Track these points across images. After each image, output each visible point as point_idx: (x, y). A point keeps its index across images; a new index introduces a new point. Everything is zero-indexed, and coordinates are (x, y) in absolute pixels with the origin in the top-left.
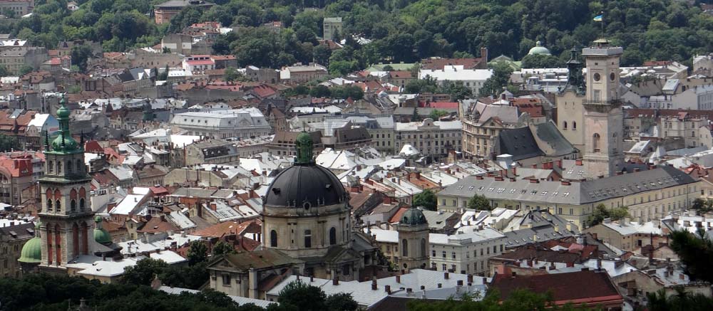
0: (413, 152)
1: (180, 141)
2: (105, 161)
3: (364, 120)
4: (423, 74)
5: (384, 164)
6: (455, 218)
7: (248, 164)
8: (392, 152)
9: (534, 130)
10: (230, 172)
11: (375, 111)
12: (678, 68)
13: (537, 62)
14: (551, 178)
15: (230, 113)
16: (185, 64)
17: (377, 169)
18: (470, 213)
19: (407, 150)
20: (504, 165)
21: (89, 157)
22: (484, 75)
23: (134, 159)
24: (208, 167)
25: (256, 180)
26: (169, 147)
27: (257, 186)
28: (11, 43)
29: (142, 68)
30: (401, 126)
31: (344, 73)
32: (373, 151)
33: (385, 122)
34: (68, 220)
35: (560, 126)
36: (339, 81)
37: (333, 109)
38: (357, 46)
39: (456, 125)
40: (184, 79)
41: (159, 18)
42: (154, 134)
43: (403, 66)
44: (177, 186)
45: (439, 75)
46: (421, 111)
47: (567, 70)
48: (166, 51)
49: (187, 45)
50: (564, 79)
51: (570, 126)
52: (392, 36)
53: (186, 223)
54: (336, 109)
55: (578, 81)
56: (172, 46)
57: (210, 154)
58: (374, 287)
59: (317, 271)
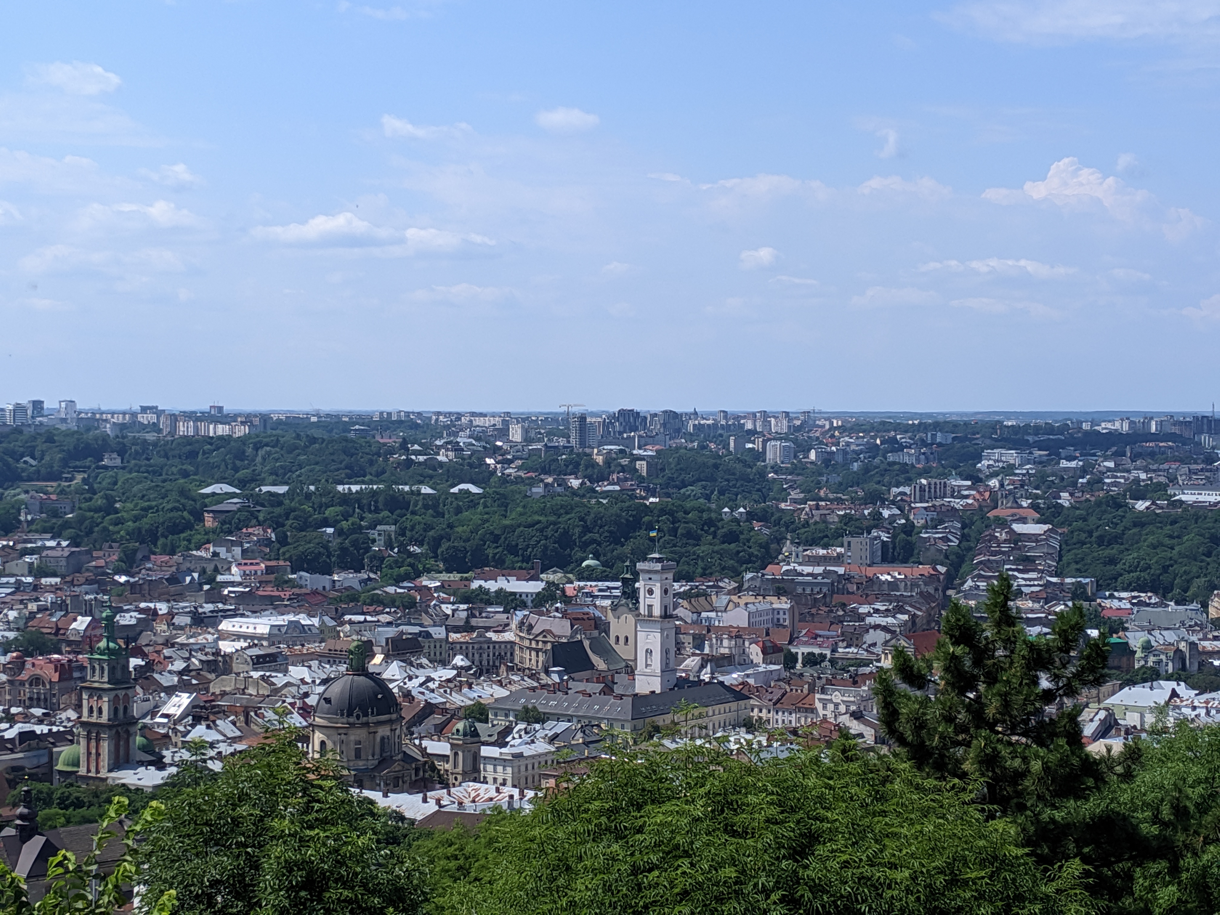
0: (466, 663)
1: (227, 647)
2: (149, 666)
3: (416, 629)
4: (475, 585)
5: (434, 675)
6: (508, 731)
7: (297, 672)
8: (444, 663)
9: (586, 643)
10: (279, 679)
11: (427, 620)
12: (728, 584)
13: (588, 575)
14: (603, 692)
15: (282, 620)
16: (234, 569)
17: (429, 679)
18: (522, 726)
19: (459, 660)
20: (556, 678)
21: (134, 662)
22: (534, 587)
23: (179, 665)
24: (256, 675)
25: (304, 689)
26: (217, 653)
27: (306, 695)
28: (52, 543)
29: (190, 571)
30: (453, 636)
31: (397, 582)
32: (425, 661)
33: (439, 632)
34: (109, 727)
35: (612, 641)
36: (391, 590)
37: (384, 618)
38: (411, 555)
39: (509, 636)
40: (232, 584)
41: (209, 521)
42: (201, 639)
43: (455, 576)
44: (224, 694)
45: (492, 586)
46: (474, 622)
47: (619, 584)
48: (215, 554)
49: (237, 550)
50: (617, 593)
51: (622, 640)
52: (445, 545)
53: (232, 732)
54: (388, 618)
55: (631, 595)
56: (222, 551)
57: (259, 662)
58: (425, 800)
59: (366, 783)
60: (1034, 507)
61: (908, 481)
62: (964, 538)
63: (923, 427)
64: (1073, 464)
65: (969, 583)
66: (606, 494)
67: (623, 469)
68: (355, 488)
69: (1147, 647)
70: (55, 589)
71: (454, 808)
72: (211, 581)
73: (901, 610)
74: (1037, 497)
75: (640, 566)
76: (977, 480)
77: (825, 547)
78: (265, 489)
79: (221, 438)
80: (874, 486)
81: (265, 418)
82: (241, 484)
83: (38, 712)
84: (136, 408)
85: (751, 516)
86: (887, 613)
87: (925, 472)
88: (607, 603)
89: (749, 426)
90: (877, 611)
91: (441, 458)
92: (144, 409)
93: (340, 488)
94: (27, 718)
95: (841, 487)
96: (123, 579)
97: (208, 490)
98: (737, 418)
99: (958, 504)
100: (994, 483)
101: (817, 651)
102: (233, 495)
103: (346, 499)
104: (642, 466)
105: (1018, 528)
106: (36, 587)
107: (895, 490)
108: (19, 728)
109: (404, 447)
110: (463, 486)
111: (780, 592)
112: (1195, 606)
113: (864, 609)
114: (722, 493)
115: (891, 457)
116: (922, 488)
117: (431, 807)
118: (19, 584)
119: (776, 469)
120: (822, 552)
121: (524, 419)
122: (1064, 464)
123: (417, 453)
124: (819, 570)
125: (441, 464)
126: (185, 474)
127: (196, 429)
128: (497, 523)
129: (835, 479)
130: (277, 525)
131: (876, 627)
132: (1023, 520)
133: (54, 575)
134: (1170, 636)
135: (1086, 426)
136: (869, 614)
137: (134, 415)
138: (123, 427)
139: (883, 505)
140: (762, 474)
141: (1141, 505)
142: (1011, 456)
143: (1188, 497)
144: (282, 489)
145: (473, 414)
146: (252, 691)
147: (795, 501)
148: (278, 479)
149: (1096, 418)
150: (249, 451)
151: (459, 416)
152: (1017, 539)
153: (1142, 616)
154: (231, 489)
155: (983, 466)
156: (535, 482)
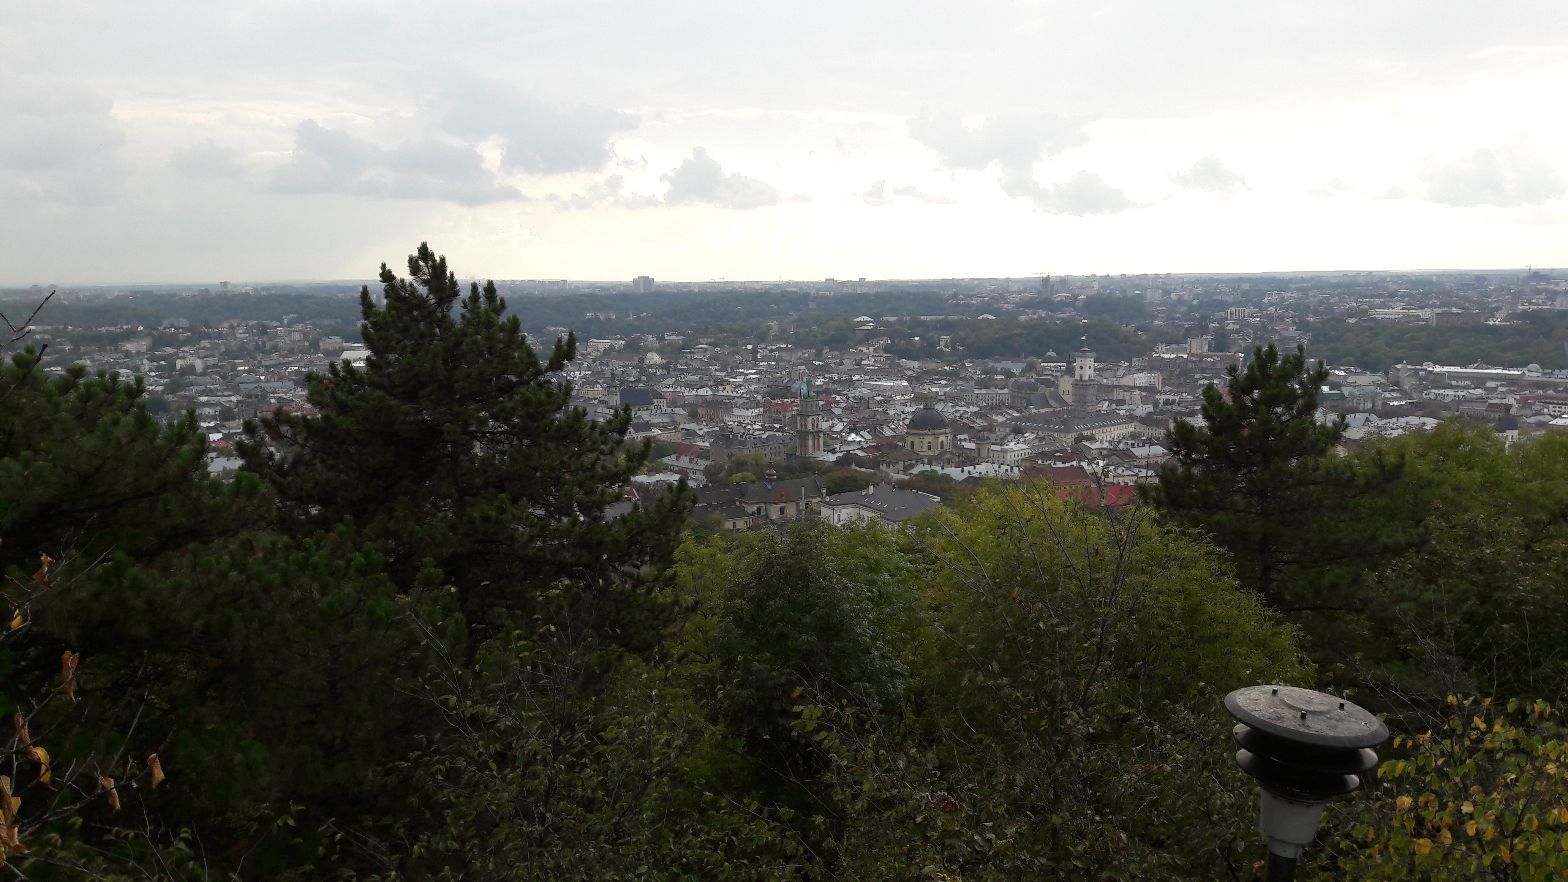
0: (984, 404)
2: (829, 405)
3: (960, 388)
4: (991, 365)
5: (968, 410)
6: (1005, 438)
8: (973, 404)
9: (1047, 395)
11: (965, 383)
12: (1124, 364)
13: (1050, 360)
14: (1055, 419)
15: (892, 383)
16: (870, 358)
17: (965, 412)
18: (1012, 435)
19: (981, 403)
20: (1030, 412)
22: (1021, 366)
27: (904, 419)
28: (784, 346)
29: (849, 359)
30: (978, 391)
31: (950, 364)
32: (963, 403)
34: (810, 433)
35: (1061, 393)
36: (947, 368)
37: (944, 382)
38: (958, 350)
39: (1007, 391)
40: (869, 365)
41: (858, 335)
42: (853, 392)
43: (980, 361)
44: (864, 419)
45: (999, 366)
46: (989, 384)
47: (1064, 364)
48: (861, 351)
49: (872, 349)
50: (1064, 368)
51: (1066, 392)
52: (975, 346)
53: (868, 437)
55: (1072, 369)
56: (864, 349)
57: (881, 403)
58: (962, 471)
59: (934, 463)
60: (1294, 323)
61: (1224, 310)
62: (1253, 339)
63: (1233, 281)
66: (1059, 319)
67: (1069, 305)
68: (929, 318)
69: (1353, 396)
71: (977, 475)
72: (859, 364)
75: (1076, 354)
77: (1178, 344)
78: (885, 318)
79: (864, 294)
80: (1204, 312)
82: (874, 316)
83: (777, 426)
84: (824, 280)
85: (1138, 329)
87: (1233, 305)
88: (1059, 374)
91: (974, 302)
92: (827, 280)
93: (922, 318)
94: (772, 429)
95: (1186, 313)
96: (817, 363)
97: (858, 320)
98: (1131, 278)
99: (1251, 321)
100: (1271, 310)
101: (1171, 397)
102: (870, 322)
103: (926, 323)
105: (1284, 333)
107: (1216, 314)
108: (768, 433)
109: (956, 296)
110: (985, 316)
111: (1153, 368)
112: (1382, 373)
114: (1122, 317)
116: (1231, 313)
117: (966, 475)
119: (1152, 304)
120: (1176, 347)
121: (1018, 281)
124: (1173, 356)
125: (974, 305)
126: (848, 312)
127: (852, 289)
128: (1002, 334)
130: (891, 336)
132: (1287, 329)
133: (784, 361)
136: (1200, 379)
137: (822, 283)
138: (818, 290)
139: (1209, 323)
140: (1144, 307)
141: (1352, 321)
142: (1282, 296)
143: (1380, 316)
144: (893, 319)
145: (991, 279)
146: (878, 417)
148: (892, 314)
150: (878, 300)
151: (983, 280)
153: (1351, 379)
154: (869, 319)
155: (1266, 300)
156: (1024, 313)
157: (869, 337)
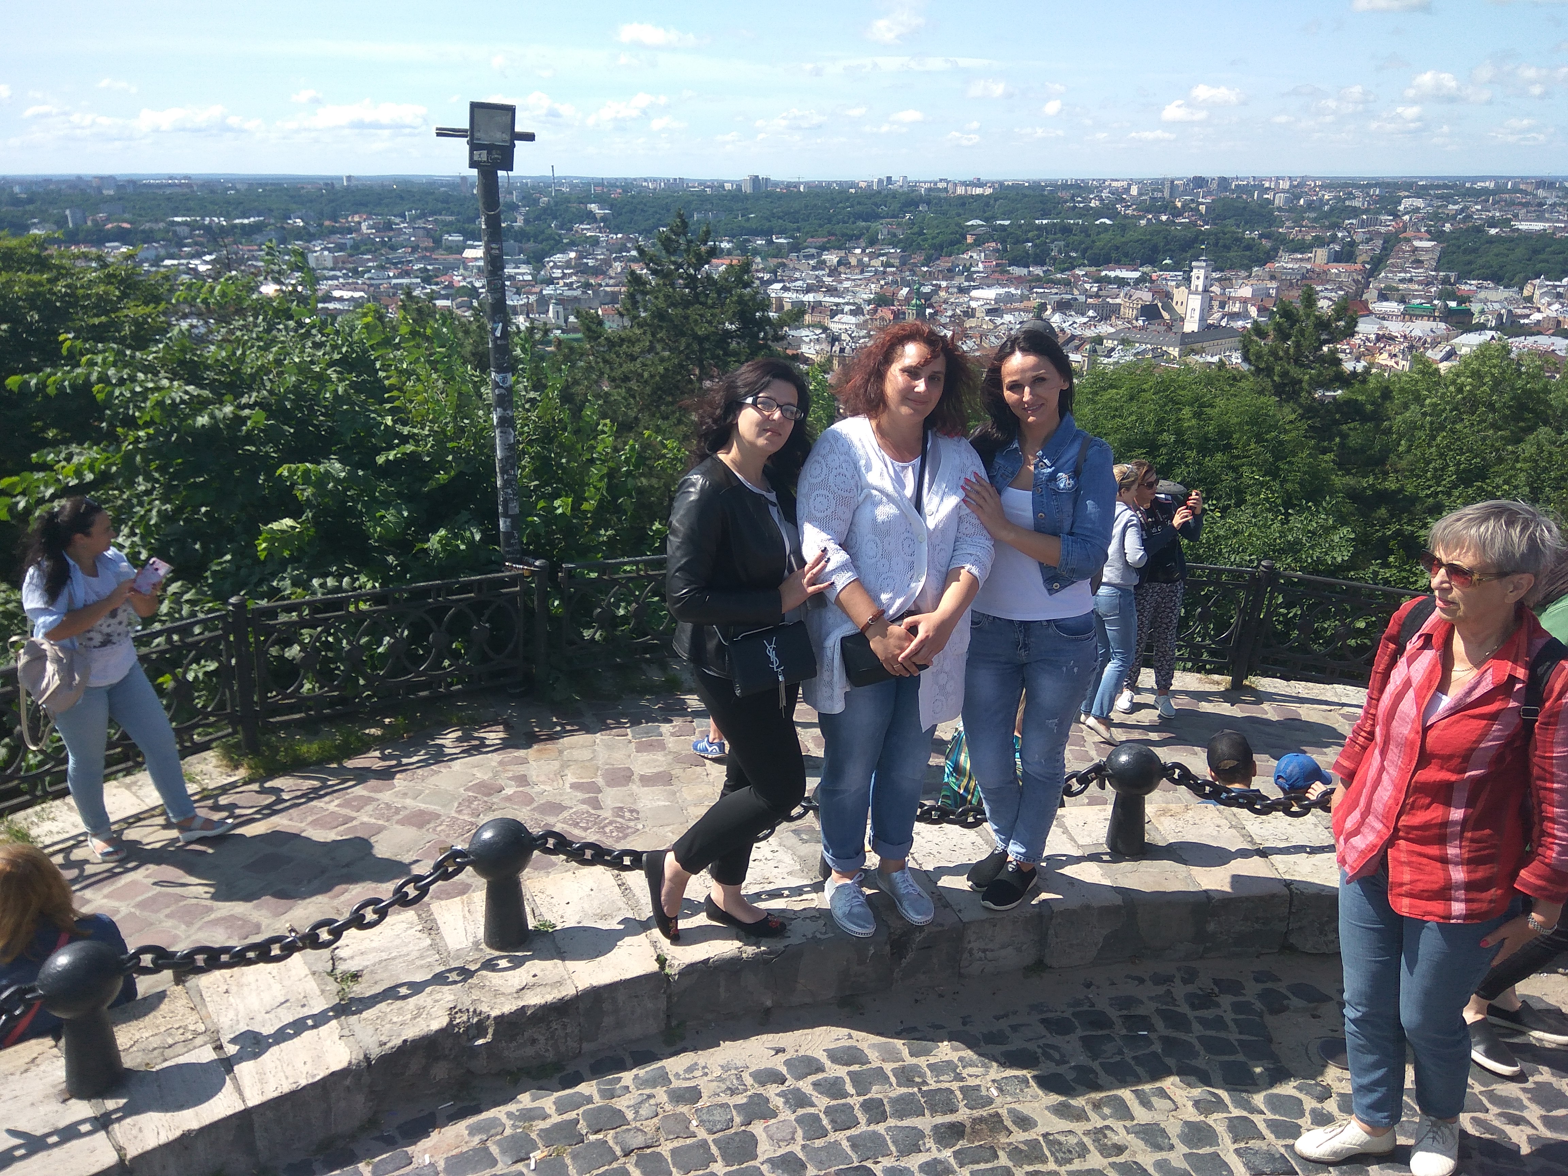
0: (1094, 314)
1: (974, 304)
2: (936, 313)
3: (1070, 297)
4: (1103, 273)
5: (1077, 320)
6: (1113, 349)
7: (1008, 318)
8: (1083, 314)
9: (1160, 305)
10: (999, 321)
11: (1076, 292)
12: (1243, 273)
13: (1167, 268)
14: (1166, 331)
15: (1002, 291)
16: (980, 265)
17: (1074, 322)
18: (1120, 347)
19: (1091, 313)
20: (1141, 323)
21: (929, 311)
22: (1136, 275)
23: (949, 313)
24: (987, 318)
25: (1011, 326)
26: (969, 307)
28: (893, 251)
29: (958, 265)
30: (1089, 301)
31: (1062, 271)
32: (1073, 313)
33: (1082, 298)
35: (1174, 304)
36: (1059, 276)
37: (1054, 291)
38: (1070, 257)
39: (1118, 301)
40: (979, 272)
41: (970, 239)
42: (961, 300)
43: (1093, 269)
44: (971, 328)
45: (1112, 274)
46: (1100, 293)
47: (1182, 273)
48: (971, 257)
49: (982, 255)
50: (1180, 278)
51: (1180, 304)
52: (1089, 252)
54: (1056, 291)
55: (1188, 280)
56: (974, 255)
57: (989, 312)
60: (1428, 232)
61: (1355, 217)
62: (1384, 249)
63: (1369, 186)
64: (1456, 207)
65: (1383, 274)
66: (1181, 224)
67: (1192, 210)
68: (1045, 222)
69: (1482, 312)
70: (894, 273)
72: (968, 270)
73: (1341, 289)
74: (1431, 226)
75: (1194, 264)
76: (1396, 215)
77: (1302, 253)
78: (998, 222)
79: (978, 195)
80: (1334, 219)
81: (1001, 184)
82: (986, 220)
84: (937, 179)
85: (1261, 236)
86: (1332, 290)
87: (1366, 211)
88: (1174, 283)
89: (1267, 185)
90: (1326, 289)
91: (1092, 205)
92: (941, 180)
93: (1037, 222)
95: (1315, 220)
96: (925, 269)
97: (969, 224)
98: (1262, 180)
99: (1383, 230)
100: (1406, 218)
102: (982, 226)
103: (1040, 228)
104: (1202, 208)
105: (1417, 243)
106: (884, 273)
107: (1347, 222)
109: (1072, 199)
110: (1102, 220)
111: (1273, 278)
112: (1516, 289)
113: (1319, 288)
114: (1246, 223)
115: (1347, 203)
116: (1363, 220)
118: (876, 270)
119: (1279, 209)
120: (1300, 256)
121: (1139, 182)
122: (1450, 207)
123: (1079, 202)
124: (1296, 266)
125: (1092, 208)
126: (959, 215)
127: (966, 190)
128: (1119, 240)
129: (1313, 215)
130: (1003, 242)
131: (1325, 298)
132: (1421, 239)
133: (893, 266)
134: (1497, 306)
135: (1468, 185)
137: (936, 184)
138: (929, 190)
139: (1339, 230)
140: (1271, 213)
141: (1493, 231)
142: (1419, 203)
143: (1523, 226)
144: (1007, 223)
145: (1112, 180)
146: (985, 326)
147: (1288, 228)
148: (1005, 216)
149: (1475, 179)
150: (992, 202)
151: (1105, 181)
152: (1415, 249)
153: (1482, 295)
154: (981, 223)
155: (1401, 208)
156: (1142, 218)
157: (979, 242)
